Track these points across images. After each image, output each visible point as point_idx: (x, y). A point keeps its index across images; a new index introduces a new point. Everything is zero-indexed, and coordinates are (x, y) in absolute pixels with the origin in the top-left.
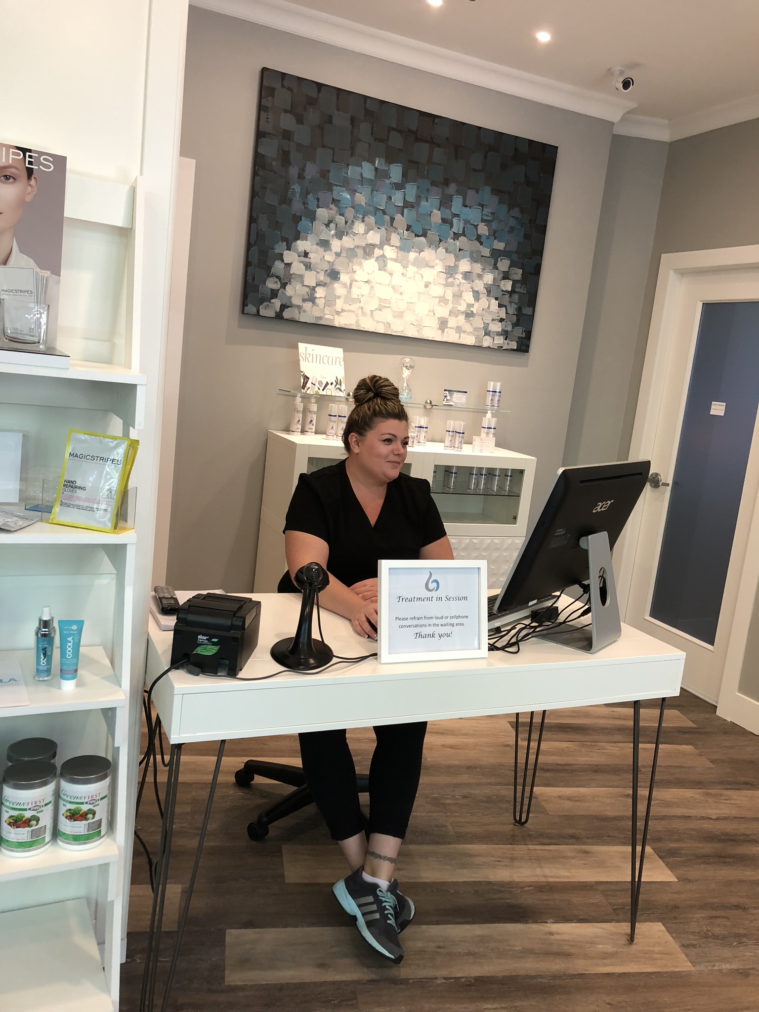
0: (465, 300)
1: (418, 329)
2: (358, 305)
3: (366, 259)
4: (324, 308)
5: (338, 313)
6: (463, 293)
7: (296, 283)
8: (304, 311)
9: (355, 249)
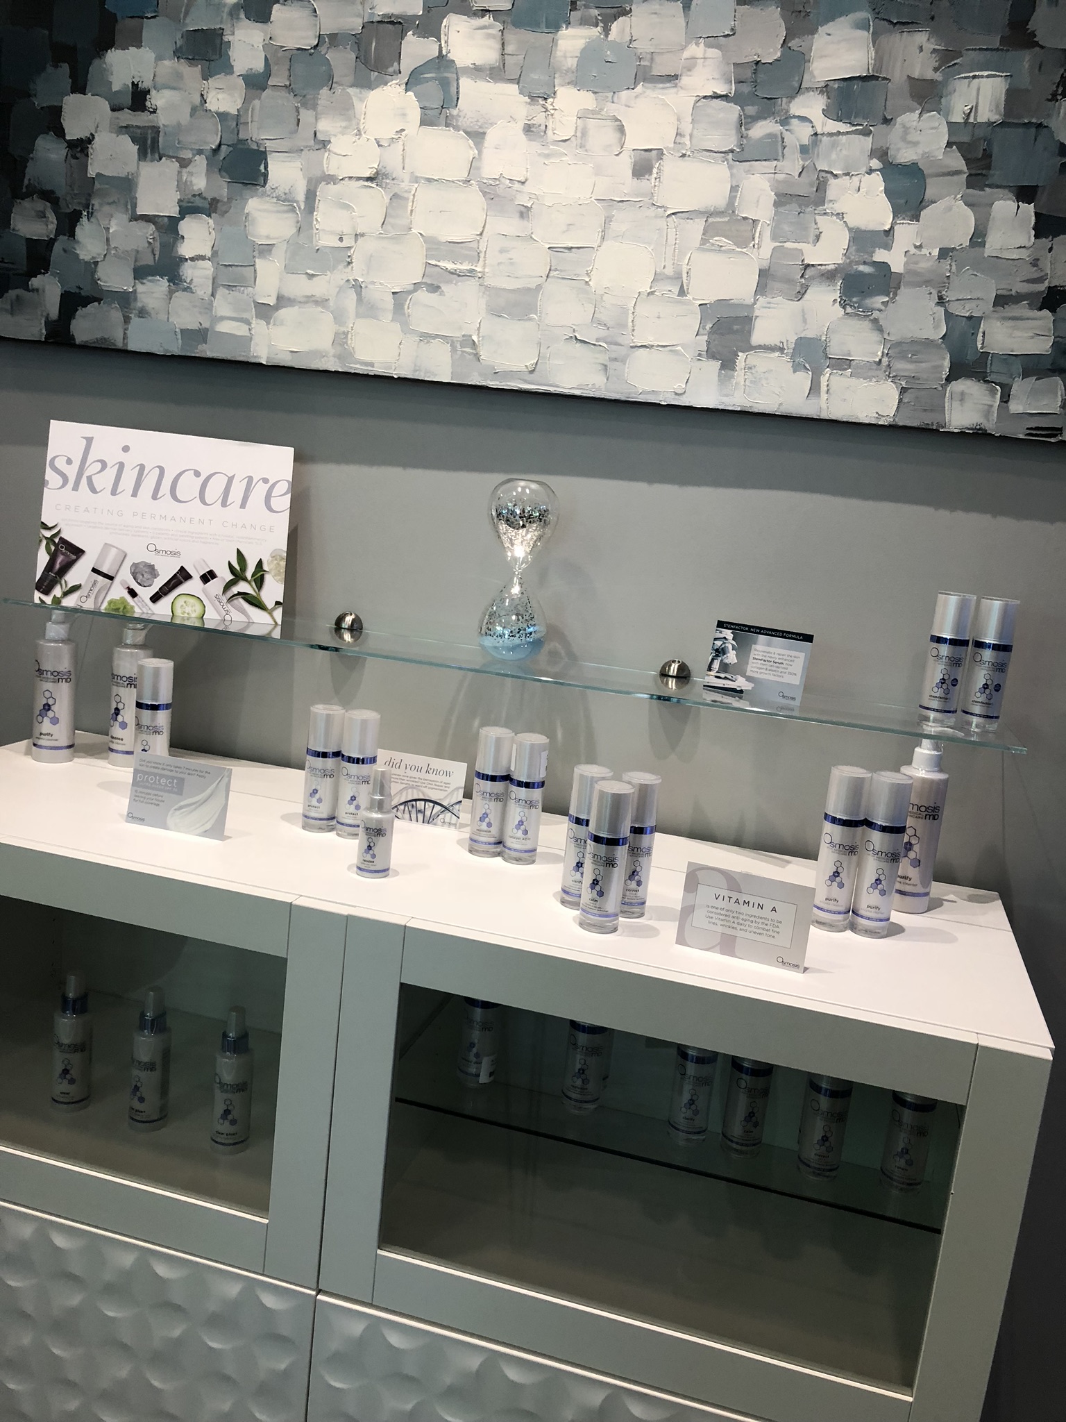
0: (840, 216)
1: (603, 358)
2: (340, 276)
3: (370, 86)
4: (213, 295)
5: (265, 311)
6: (832, 181)
7: (106, 209)
8: (142, 313)
9: (323, 50)
